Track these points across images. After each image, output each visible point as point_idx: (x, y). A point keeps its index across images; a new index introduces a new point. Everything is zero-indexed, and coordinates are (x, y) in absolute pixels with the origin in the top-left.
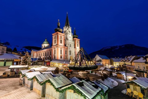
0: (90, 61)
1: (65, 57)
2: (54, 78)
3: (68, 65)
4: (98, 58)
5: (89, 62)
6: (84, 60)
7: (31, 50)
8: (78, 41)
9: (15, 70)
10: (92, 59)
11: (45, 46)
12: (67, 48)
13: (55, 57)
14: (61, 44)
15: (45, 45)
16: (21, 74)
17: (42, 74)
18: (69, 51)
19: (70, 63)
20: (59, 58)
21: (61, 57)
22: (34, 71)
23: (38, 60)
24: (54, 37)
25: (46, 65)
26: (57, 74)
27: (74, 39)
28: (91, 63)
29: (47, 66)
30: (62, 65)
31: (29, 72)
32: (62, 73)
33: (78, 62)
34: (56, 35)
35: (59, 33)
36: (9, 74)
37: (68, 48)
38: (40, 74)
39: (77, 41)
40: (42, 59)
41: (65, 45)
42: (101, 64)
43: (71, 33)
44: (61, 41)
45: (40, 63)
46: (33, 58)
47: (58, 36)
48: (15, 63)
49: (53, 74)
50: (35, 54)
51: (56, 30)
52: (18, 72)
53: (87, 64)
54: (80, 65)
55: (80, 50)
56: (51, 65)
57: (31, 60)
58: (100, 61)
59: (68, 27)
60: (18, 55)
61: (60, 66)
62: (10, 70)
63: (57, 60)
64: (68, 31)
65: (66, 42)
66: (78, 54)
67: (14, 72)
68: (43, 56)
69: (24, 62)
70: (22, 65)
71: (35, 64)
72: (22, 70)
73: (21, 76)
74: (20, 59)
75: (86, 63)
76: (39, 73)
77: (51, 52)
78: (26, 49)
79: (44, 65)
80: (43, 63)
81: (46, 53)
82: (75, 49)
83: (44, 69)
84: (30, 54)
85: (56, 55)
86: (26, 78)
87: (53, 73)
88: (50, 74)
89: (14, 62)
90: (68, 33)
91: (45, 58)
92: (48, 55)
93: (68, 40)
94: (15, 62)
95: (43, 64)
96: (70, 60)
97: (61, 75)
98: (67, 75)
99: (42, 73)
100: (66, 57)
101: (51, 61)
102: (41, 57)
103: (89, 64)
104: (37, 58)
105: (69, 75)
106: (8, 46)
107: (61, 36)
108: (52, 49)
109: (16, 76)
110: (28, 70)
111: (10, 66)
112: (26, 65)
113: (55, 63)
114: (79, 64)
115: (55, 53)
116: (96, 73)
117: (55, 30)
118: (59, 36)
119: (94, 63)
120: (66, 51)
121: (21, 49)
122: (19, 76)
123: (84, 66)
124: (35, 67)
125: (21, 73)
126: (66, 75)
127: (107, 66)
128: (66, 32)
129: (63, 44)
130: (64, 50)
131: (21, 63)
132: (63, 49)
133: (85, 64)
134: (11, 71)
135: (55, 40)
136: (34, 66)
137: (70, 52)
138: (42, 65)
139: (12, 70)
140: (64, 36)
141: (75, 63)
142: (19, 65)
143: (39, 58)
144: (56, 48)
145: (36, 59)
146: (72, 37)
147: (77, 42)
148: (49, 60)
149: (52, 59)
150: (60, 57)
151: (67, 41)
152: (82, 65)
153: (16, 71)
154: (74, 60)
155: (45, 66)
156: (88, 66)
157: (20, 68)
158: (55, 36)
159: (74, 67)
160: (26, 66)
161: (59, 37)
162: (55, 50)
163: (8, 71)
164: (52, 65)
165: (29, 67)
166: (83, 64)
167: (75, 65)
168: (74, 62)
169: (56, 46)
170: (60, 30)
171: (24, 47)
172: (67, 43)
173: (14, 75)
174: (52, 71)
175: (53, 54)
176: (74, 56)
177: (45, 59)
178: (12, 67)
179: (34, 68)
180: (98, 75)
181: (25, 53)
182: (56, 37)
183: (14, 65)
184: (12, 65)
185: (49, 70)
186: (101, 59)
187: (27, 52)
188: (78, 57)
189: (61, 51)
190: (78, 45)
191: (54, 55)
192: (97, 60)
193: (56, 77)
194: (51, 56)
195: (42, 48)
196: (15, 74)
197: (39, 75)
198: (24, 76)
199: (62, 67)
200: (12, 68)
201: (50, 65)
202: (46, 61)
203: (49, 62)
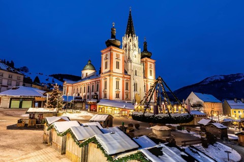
0: (178, 105)
1: (125, 96)
2: (103, 134)
3: (131, 112)
4: (194, 98)
5: (175, 107)
6: (163, 103)
7: (64, 82)
8: (151, 63)
9: (36, 116)
10: (182, 101)
11: (87, 74)
12: (130, 78)
13: (105, 95)
14: (117, 69)
15: (88, 71)
16: (45, 124)
17: (82, 127)
18: (132, 84)
19: (136, 107)
20: (114, 97)
21: (117, 96)
22: (67, 119)
23: (75, 99)
24: (104, 56)
25: (89, 110)
26: (109, 129)
27: (144, 59)
28: (178, 110)
29: (91, 111)
30: (118, 112)
31: (59, 121)
32: (119, 126)
33: (152, 107)
34: (109, 53)
35: (114, 48)
36: (27, 122)
37: (132, 78)
38: (79, 125)
39: (149, 63)
40: (81, 98)
41: (126, 72)
42: (202, 112)
43: (137, 49)
44: (118, 64)
45: (78, 105)
46: (65, 95)
47: (111, 55)
48: (36, 104)
49: (101, 128)
50: (70, 88)
51: (109, 43)
52: (42, 121)
53: (170, 112)
54: (156, 112)
55: (156, 83)
56: (98, 111)
57: (63, 99)
58: (200, 105)
59: (132, 36)
60: (42, 90)
61: (116, 113)
62: (28, 115)
63: (110, 101)
64: (131, 44)
65: (127, 66)
66: (151, 91)
67: (35, 120)
68: (84, 92)
69: (52, 103)
70: (48, 107)
71: (69, 107)
72: (48, 116)
73: (47, 128)
74: (44, 97)
75: (167, 109)
76: (77, 125)
77: (98, 85)
78: (55, 80)
79: (85, 110)
80: (84, 106)
81: (89, 87)
82: (145, 80)
83: (86, 116)
84: (61, 88)
85: (108, 90)
86: (54, 131)
87: (102, 126)
88: (97, 126)
89: (35, 102)
90: (131, 48)
91: (88, 96)
92: (93, 91)
93: (131, 61)
94: (37, 102)
95: (84, 108)
96: (135, 101)
97: (117, 130)
98: (128, 131)
99: (81, 125)
100: (127, 95)
101: (98, 102)
102: (81, 95)
103: (175, 112)
104: (74, 95)
105: (133, 131)
106: (26, 74)
107: (117, 55)
108: (100, 80)
109: (38, 126)
110: (58, 118)
111: (28, 109)
112: (54, 108)
113: (105, 107)
114: (152, 111)
115: (106, 88)
116: (189, 131)
117: (106, 43)
118: (114, 54)
119: (186, 110)
120: (127, 84)
121: (47, 80)
122: (42, 128)
123: (163, 114)
124: (70, 113)
125: (45, 122)
126: (126, 131)
127: (215, 118)
128: (128, 47)
129: (121, 71)
130: (123, 81)
131: (47, 104)
132: (121, 79)
133: (166, 112)
134: (30, 118)
135: (106, 63)
136: (68, 111)
137: (135, 85)
138: (81, 109)
139: (32, 115)
140: (123, 53)
141: (145, 107)
142: (43, 107)
143: (77, 95)
144: (108, 78)
145: (71, 97)
146: (140, 56)
147: (149, 66)
148: (95, 101)
149: (101, 99)
150: (115, 95)
151: (130, 64)
152: (159, 112)
153: (38, 118)
154: (143, 102)
155: (87, 110)
156: (172, 115)
157: (44, 112)
158: (107, 55)
159: (143, 115)
160: (55, 110)
161: (114, 57)
162: (106, 83)
163: (25, 117)
164: (101, 110)
165: (60, 112)
166: (161, 110)
167: (144, 112)
168: (143, 107)
169: (108, 74)
170: (115, 44)
171: (51, 76)
172: (129, 68)
173: (35, 126)
174: (100, 122)
175: (103, 90)
176: (143, 94)
177: (88, 98)
178: (31, 110)
179: (67, 113)
180: (195, 135)
181: (52, 87)
182: (109, 57)
183: (34, 107)
184: (32, 107)
185: (95, 120)
186: (201, 101)
187: (56, 84)
188: (151, 97)
189: (117, 83)
190: (151, 71)
191: (105, 92)
192: (192, 104)
193: (108, 134)
194: (98, 93)
195: (82, 78)
196: (37, 122)
197: (76, 127)
198: (51, 127)
199: (119, 115)
200: (32, 113)
201: (96, 111)
202: (89, 101)
203: (95, 105)
